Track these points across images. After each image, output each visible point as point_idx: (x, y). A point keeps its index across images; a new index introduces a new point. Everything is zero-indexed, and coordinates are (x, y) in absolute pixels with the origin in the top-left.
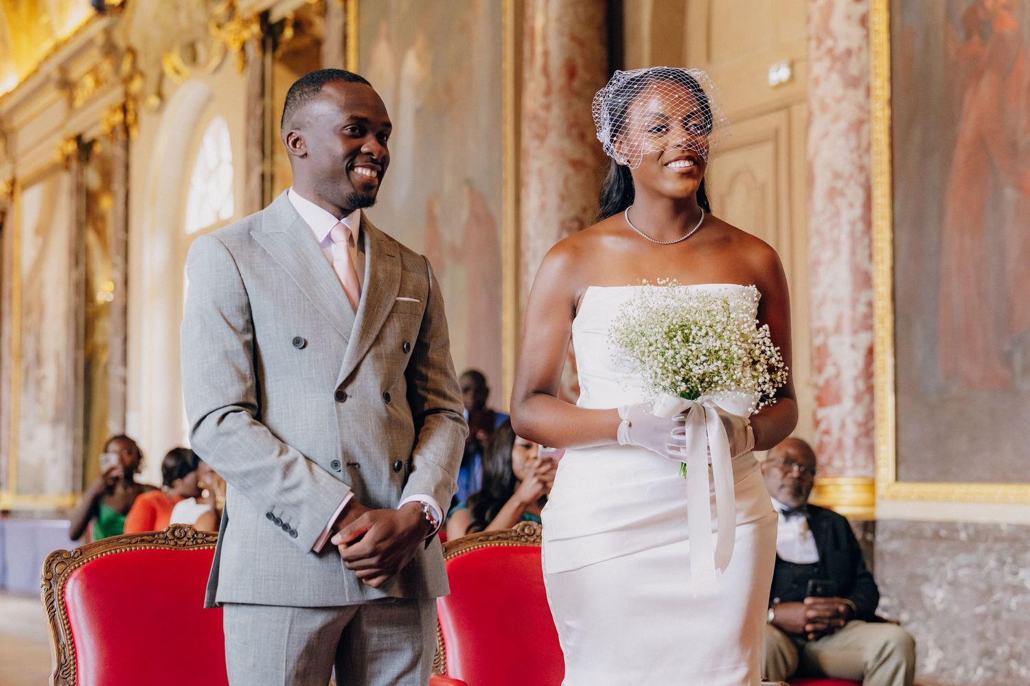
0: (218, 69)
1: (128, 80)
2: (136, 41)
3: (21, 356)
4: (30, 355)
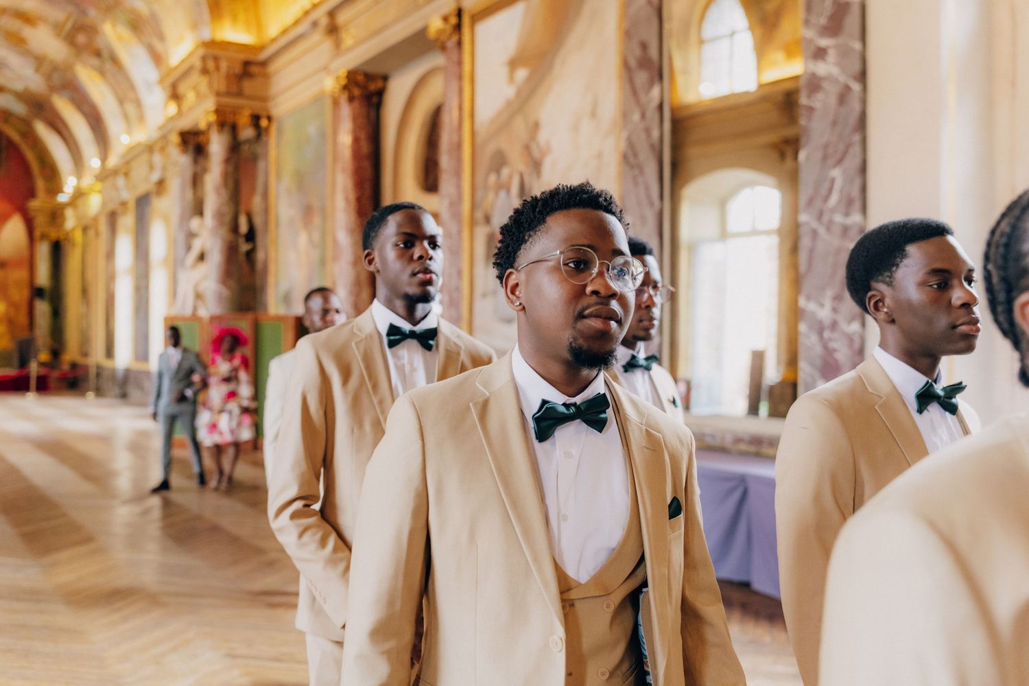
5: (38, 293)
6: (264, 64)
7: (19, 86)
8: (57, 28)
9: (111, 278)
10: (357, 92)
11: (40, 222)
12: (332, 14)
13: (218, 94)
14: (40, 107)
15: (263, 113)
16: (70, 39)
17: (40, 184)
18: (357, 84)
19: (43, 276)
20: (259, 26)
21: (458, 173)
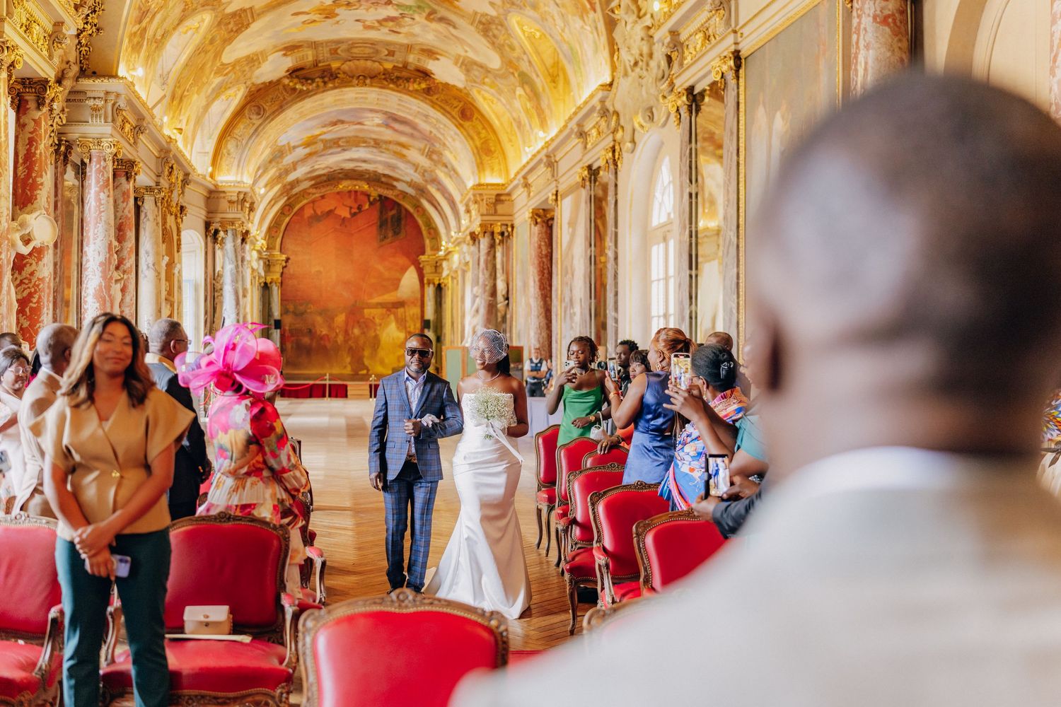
0: (664, 125)
1: (614, 131)
2: (618, 107)
3: (562, 300)
4: (567, 299)
5: (426, 324)
6: (509, 194)
7: (408, 179)
8: (422, 151)
9: (463, 316)
10: (539, 220)
11: (428, 270)
12: (525, 178)
13: (482, 215)
14: (422, 191)
15: (509, 224)
16: (429, 155)
17: (427, 242)
18: (539, 216)
19: (430, 314)
20: (507, 172)
21: (557, 275)
